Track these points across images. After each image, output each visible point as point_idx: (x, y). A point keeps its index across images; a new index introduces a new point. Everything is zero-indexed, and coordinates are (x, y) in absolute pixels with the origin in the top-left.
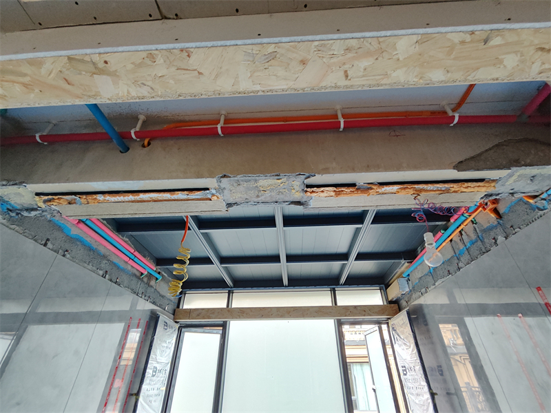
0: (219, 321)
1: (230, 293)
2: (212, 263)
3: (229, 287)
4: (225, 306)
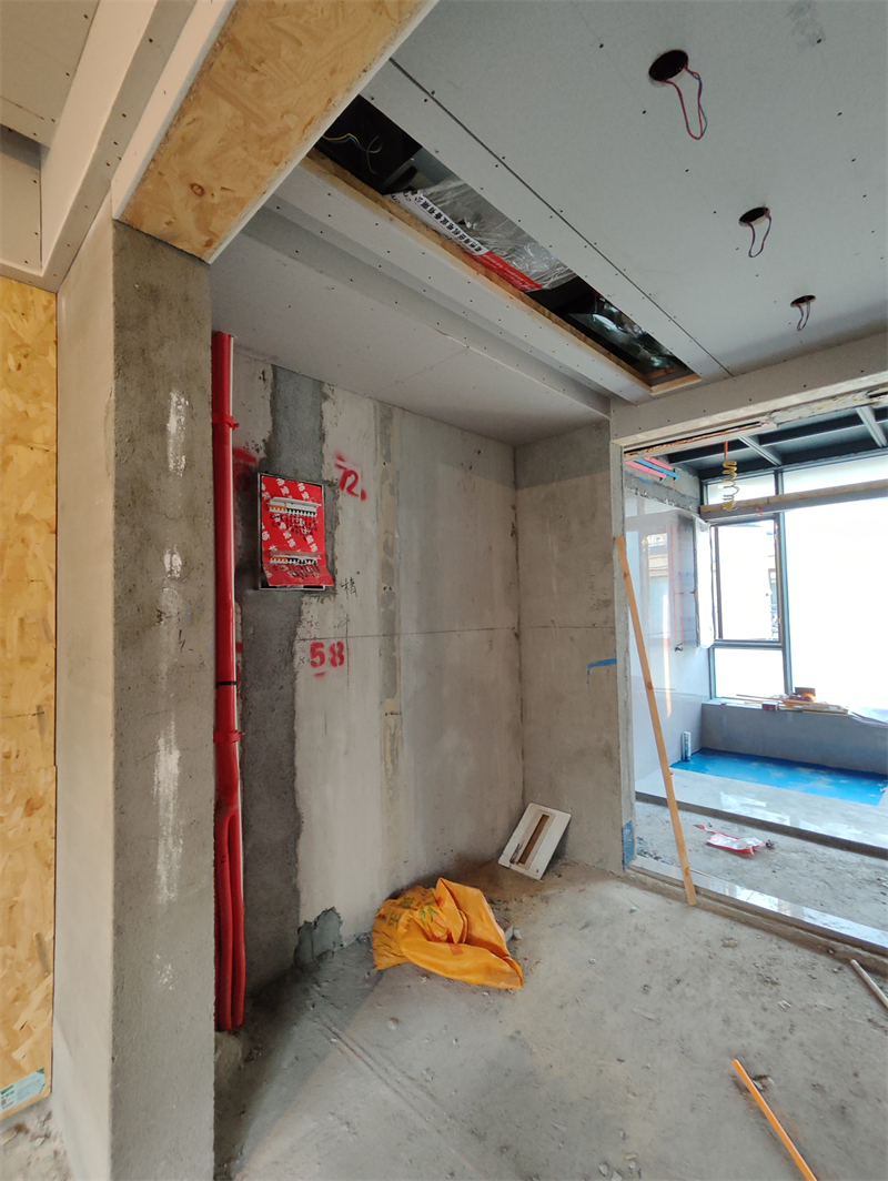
0: (769, 513)
1: (776, 474)
2: (747, 446)
3: (774, 466)
4: (773, 493)
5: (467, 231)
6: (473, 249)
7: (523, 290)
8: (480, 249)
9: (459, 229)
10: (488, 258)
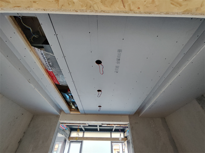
0: (81, 141)
3: (83, 131)
5: (49, 64)
6: (48, 69)
7: (55, 83)
8: (50, 70)
9: (48, 63)
10: (51, 72)
